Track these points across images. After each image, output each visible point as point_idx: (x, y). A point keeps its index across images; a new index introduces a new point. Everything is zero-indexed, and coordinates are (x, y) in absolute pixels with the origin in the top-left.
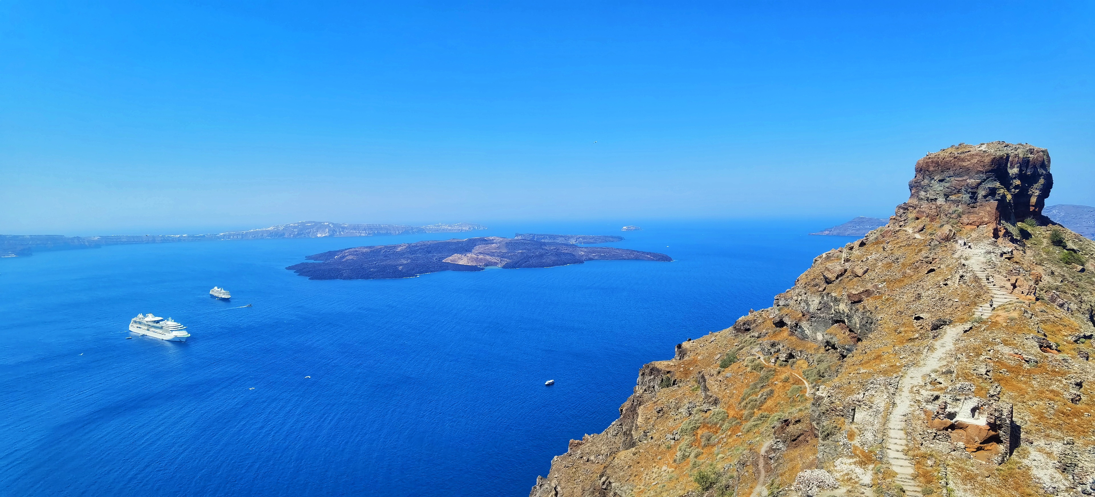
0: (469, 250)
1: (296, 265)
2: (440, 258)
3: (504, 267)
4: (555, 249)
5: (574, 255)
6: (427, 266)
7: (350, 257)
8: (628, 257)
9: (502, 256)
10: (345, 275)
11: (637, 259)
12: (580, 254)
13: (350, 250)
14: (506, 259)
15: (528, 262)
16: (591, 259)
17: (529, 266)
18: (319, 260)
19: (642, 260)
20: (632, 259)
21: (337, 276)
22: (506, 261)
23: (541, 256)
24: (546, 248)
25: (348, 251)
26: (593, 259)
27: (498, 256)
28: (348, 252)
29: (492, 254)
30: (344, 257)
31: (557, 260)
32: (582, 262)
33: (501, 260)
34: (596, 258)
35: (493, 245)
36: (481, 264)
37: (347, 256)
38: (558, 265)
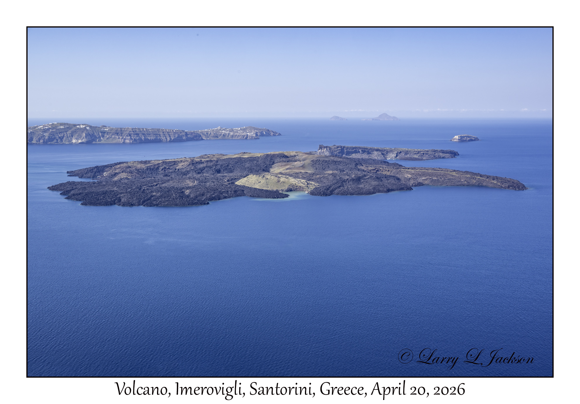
0: (266, 170)
1: (61, 185)
2: (232, 179)
3: (312, 193)
4: (374, 170)
5: (398, 179)
6: (219, 190)
7: (123, 175)
8: (468, 183)
9: (309, 178)
10: (123, 200)
11: (480, 186)
12: (406, 176)
13: (122, 165)
14: (313, 183)
15: (342, 188)
16: (420, 184)
17: (345, 193)
18: (85, 177)
19: (486, 187)
20: (473, 186)
21: (115, 200)
22: (313, 185)
23: (358, 180)
24: (362, 168)
25: (119, 166)
26: (423, 185)
27: (303, 178)
28: (119, 168)
29: (296, 176)
30: (115, 174)
31: (378, 185)
32: (410, 189)
33: (308, 184)
34: (426, 182)
35: (296, 163)
36: (282, 188)
37: (120, 173)
38: (379, 191)
